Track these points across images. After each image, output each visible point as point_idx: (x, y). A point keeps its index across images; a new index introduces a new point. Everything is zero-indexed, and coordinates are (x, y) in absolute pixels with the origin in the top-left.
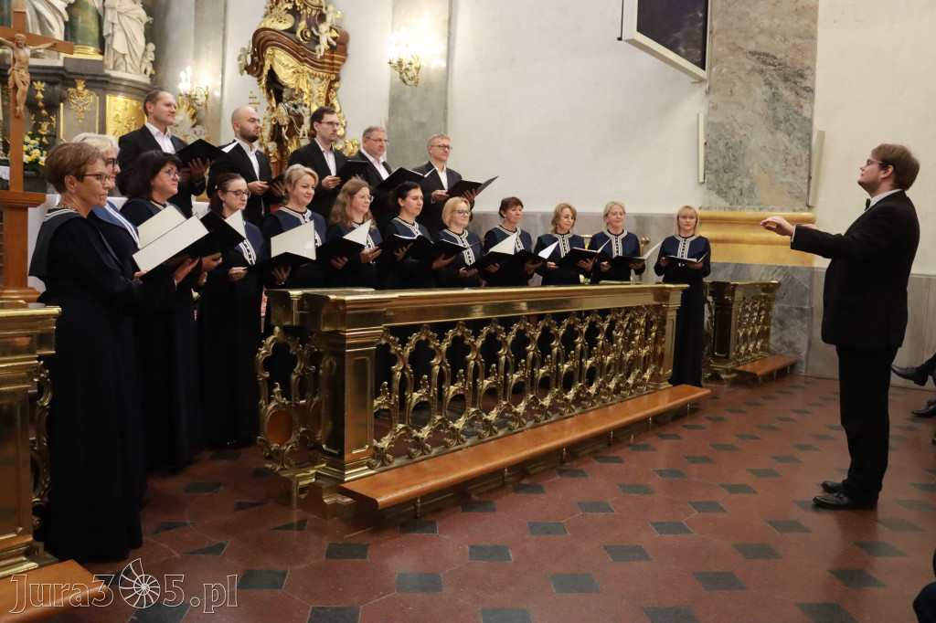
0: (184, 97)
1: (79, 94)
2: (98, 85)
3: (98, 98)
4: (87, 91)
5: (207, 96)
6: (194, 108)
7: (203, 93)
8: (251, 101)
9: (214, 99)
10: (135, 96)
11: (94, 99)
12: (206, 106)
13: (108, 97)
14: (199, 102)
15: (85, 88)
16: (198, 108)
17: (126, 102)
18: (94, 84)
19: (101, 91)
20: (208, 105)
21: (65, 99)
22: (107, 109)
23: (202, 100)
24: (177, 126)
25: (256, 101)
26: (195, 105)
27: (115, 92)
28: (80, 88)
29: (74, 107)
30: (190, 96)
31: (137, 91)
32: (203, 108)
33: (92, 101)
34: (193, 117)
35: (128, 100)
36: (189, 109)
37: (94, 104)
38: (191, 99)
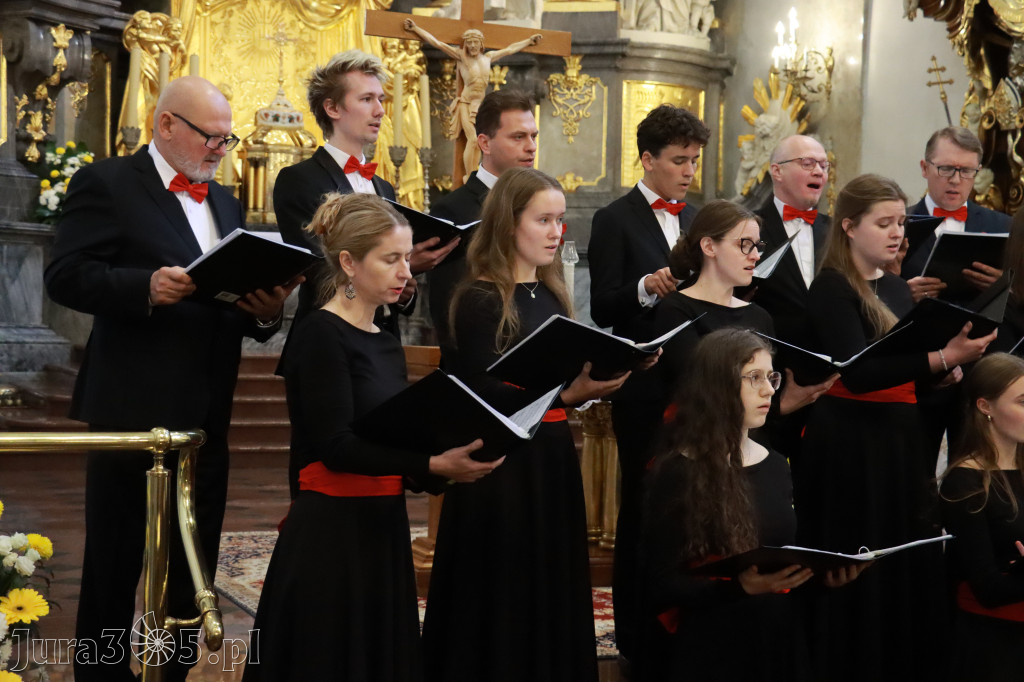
0: (782, 74)
1: (570, 85)
2: (606, 62)
3: (606, 89)
4: (585, 77)
5: (830, 70)
6: (802, 98)
7: (821, 63)
8: (934, 77)
9: (847, 76)
10: (679, 80)
11: (600, 91)
12: (829, 92)
13: (625, 85)
14: (814, 84)
15: (581, 72)
16: (810, 97)
17: (662, 94)
18: (597, 62)
19: (611, 75)
20: (834, 88)
21: (543, 96)
22: (624, 110)
23: (819, 78)
24: (765, 137)
25: (944, 76)
26: (804, 91)
27: (640, 73)
28: (572, 73)
29: (559, 111)
30: (794, 73)
31: (685, 69)
32: (822, 95)
33: (594, 97)
34: (801, 116)
35: (664, 89)
36: (790, 101)
37: (598, 103)
38: (796, 79)
